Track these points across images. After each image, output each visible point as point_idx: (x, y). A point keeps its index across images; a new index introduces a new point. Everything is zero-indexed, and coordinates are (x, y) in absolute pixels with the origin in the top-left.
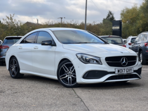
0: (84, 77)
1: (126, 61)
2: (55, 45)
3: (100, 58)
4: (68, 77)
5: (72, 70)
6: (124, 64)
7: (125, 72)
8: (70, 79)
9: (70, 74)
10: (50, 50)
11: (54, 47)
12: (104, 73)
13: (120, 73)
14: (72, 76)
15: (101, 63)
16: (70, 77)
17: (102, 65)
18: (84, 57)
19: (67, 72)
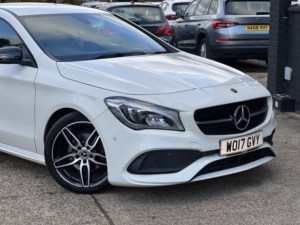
0: (133, 168)
1: (246, 116)
2: (33, 63)
3: (178, 112)
4: (79, 163)
5: (91, 142)
6: (242, 124)
7: (245, 148)
8: (85, 168)
9: (84, 154)
10: (18, 77)
11: (29, 69)
12: (191, 156)
13: (232, 152)
14: (93, 160)
15: (181, 128)
16: (85, 162)
17: (184, 130)
18: (130, 110)
19: (75, 148)
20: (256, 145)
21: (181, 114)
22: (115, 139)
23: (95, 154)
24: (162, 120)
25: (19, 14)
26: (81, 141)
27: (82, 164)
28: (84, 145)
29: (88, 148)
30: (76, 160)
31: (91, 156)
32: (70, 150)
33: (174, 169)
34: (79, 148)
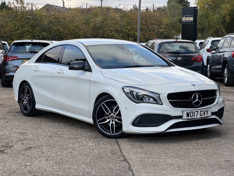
0: (134, 124)
1: (199, 98)
2: (90, 70)
3: (159, 94)
4: (109, 122)
5: (116, 111)
6: (197, 103)
7: (199, 116)
8: (112, 124)
9: (112, 117)
10: (83, 77)
11: (88, 73)
12: (165, 118)
13: (190, 117)
14: (116, 120)
15: (161, 103)
16: (112, 121)
17: (162, 104)
18: (134, 93)
19: (108, 114)
20: (206, 115)
21: (161, 95)
22: (126, 108)
23: (118, 117)
24: (152, 99)
25: (86, 45)
26: (111, 110)
27: (111, 122)
28: (112, 112)
29: (114, 114)
30: (108, 120)
31: (116, 118)
32: (105, 115)
33: (156, 125)
34: (110, 114)
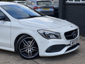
17: (61, 39)
20: (77, 43)
21: (60, 34)
22: (42, 42)
23: (33, 47)
24: (54, 36)
26: (28, 44)
27: (29, 51)
28: (29, 45)
29: (31, 45)
30: (27, 50)
31: (32, 48)
34: (28, 46)
